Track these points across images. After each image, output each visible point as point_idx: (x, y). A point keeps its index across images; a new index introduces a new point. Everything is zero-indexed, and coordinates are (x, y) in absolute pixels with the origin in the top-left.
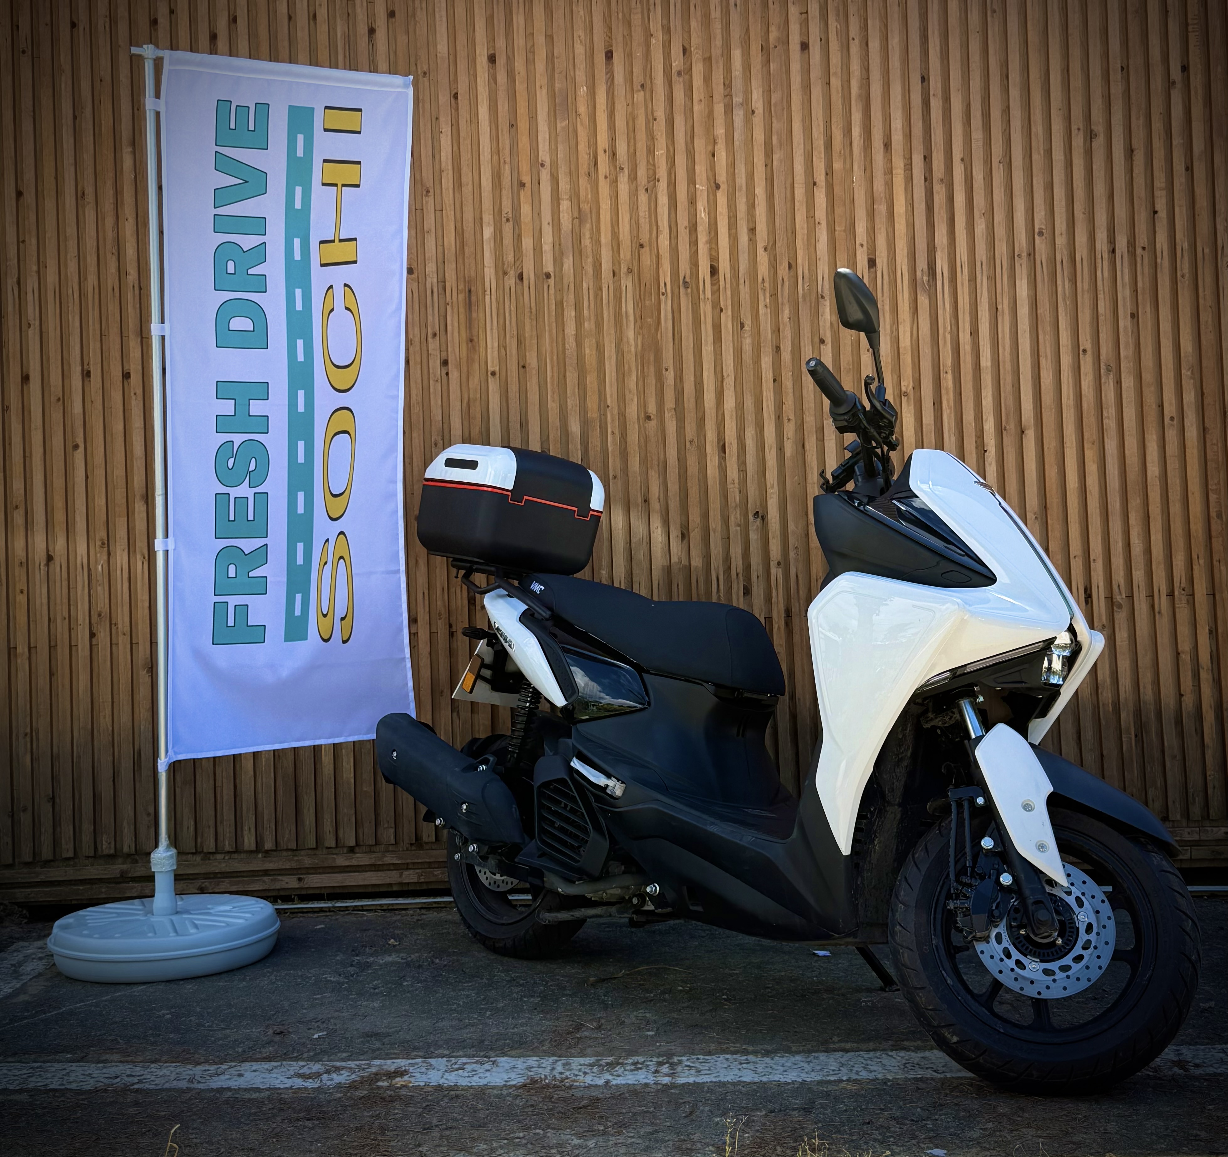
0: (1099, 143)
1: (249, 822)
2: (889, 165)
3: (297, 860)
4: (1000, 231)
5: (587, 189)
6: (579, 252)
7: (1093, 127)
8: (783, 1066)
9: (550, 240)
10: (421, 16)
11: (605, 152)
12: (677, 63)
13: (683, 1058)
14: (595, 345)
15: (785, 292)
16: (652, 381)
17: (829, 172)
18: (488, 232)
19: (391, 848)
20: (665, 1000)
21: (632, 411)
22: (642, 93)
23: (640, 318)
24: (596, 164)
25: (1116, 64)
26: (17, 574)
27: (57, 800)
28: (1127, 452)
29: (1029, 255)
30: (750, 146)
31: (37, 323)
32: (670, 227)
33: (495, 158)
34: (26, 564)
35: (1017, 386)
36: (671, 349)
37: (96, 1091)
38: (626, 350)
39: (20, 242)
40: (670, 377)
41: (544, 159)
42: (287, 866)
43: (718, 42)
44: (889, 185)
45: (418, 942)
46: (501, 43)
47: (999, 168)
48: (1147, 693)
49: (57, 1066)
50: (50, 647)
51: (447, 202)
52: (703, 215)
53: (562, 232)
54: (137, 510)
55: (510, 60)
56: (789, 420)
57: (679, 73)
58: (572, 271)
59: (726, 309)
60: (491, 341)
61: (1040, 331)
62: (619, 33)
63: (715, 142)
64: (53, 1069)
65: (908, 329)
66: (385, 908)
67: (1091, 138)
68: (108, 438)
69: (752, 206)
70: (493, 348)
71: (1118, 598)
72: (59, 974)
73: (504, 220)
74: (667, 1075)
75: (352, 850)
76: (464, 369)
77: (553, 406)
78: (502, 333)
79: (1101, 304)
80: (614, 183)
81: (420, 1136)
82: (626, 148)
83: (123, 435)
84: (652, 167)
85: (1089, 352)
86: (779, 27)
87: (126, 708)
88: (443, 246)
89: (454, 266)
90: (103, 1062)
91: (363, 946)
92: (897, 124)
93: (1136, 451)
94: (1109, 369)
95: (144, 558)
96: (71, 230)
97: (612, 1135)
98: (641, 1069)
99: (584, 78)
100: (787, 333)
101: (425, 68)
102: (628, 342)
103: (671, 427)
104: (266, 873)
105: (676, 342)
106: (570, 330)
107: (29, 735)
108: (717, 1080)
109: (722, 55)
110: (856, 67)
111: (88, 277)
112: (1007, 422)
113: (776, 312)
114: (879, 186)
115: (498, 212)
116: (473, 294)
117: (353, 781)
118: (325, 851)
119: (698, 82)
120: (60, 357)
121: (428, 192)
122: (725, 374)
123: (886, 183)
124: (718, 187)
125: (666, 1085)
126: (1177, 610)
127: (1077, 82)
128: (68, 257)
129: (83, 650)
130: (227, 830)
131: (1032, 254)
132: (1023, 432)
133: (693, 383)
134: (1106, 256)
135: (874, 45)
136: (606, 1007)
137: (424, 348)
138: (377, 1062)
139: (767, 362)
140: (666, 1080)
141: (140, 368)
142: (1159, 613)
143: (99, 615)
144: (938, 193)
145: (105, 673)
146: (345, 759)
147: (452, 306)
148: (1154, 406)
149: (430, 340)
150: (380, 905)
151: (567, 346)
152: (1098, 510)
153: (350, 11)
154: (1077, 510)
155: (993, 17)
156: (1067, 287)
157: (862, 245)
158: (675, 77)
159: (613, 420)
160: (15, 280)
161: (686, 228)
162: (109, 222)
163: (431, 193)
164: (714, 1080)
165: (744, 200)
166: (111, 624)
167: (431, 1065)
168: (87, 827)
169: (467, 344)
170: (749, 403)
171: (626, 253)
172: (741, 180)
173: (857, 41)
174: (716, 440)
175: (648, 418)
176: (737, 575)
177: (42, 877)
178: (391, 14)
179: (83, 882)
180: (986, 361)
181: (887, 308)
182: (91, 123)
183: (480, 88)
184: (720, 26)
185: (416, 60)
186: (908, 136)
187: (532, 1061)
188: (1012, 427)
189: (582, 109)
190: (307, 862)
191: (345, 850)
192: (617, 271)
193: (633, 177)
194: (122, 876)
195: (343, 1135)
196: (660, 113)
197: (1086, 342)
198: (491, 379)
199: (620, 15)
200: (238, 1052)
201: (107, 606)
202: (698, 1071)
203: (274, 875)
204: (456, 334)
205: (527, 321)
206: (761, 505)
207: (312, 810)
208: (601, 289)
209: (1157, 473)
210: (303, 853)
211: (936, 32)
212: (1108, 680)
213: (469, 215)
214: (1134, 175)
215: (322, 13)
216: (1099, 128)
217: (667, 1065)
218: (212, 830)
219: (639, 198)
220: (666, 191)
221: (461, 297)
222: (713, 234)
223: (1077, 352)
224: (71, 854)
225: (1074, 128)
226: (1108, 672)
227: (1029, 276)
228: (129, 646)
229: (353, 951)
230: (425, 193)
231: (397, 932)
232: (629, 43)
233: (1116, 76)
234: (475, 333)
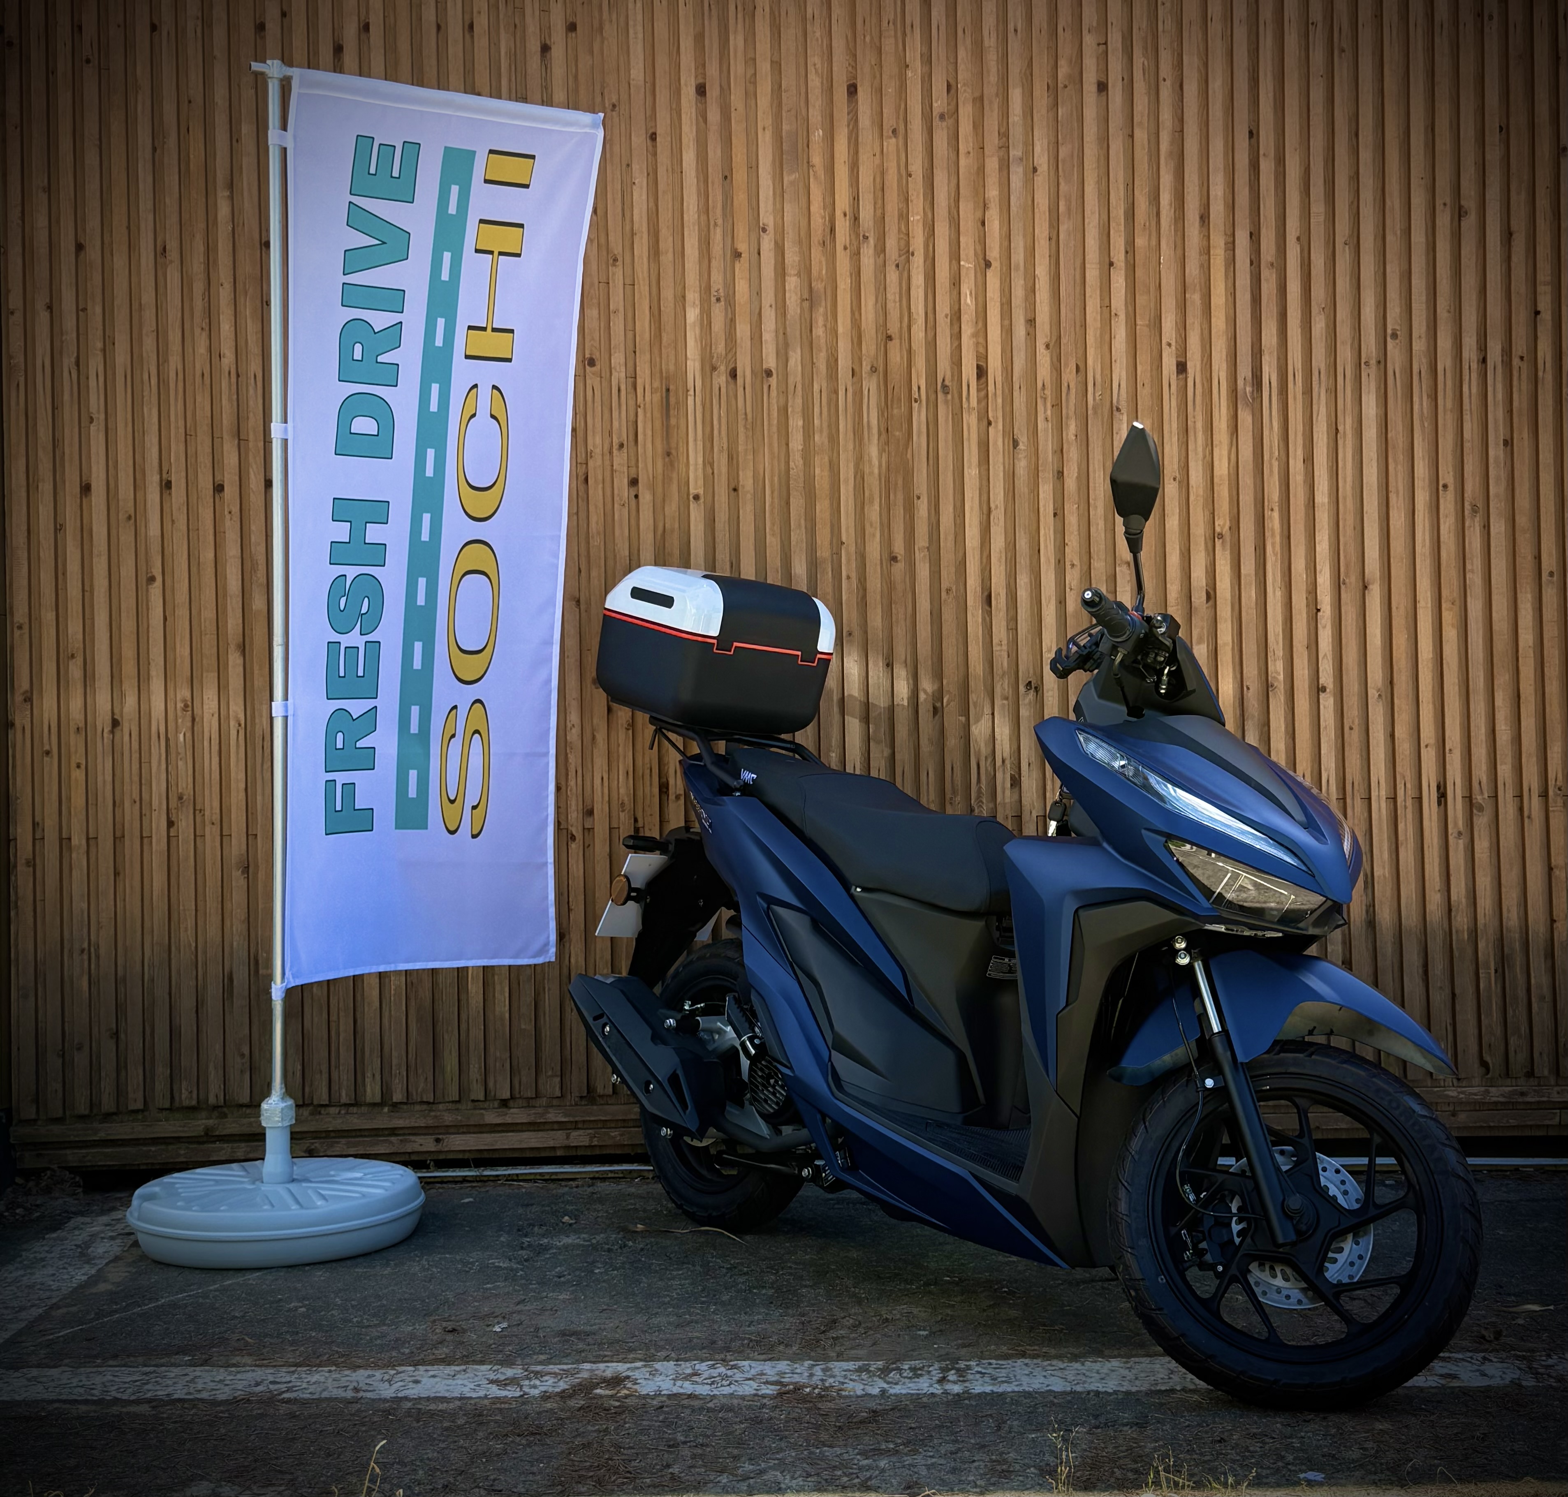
0: (1470, 223)
1: (373, 1065)
2: (1205, 243)
3: (436, 1117)
4: (1344, 331)
5: (820, 262)
6: (810, 345)
7: (1462, 203)
8: (1098, 1373)
9: (772, 326)
10: (610, 30)
11: (845, 215)
12: (940, 104)
13: (972, 1363)
14: (827, 464)
15: (1071, 403)
16: (899, 512)
17: (1130, 248)
18: (692, 315)
19: (555, 1102)
20: (930, 1292)
21: (874, 550)
22: (894, 140)
23: (886, 430)
24: (832, 230)
25: (1493, 122)
26: (72, 743)
27: (122, 1036)
28: (1494, 615)
29: (1379, 362)
30: (1030, 213)
31: (102, 416)
32: (926, 314)
33: (703, 218)
34: (84, 730)
35: (1359, 528)
36: (925, 471)
37: (235, 1401)
38: (867, 470)
39: (81, 310)
40: (922, 509)
41: (766, 221)
42: (422, 1123)
43: (992, 77)
44: (1206, 269)
45: (599, 1220)
46: (713, 70)
47: (1344, 250)
48: (1512, 918)
49: (176, 1371)
50: (115, 838)
51: (640, 275)
52: (969, 301)
53: (788, 317)
54: (230, 663)
55: (725, 91)
56: (1073, 565)
57: (942, 117)
58: (800, 368)
59: (996, 422)
60: (695, 457)
61: (1390, 460)
62: (867, 60)
63: (985, 207)
64: (173, 1375)
65: (1225, 453)
66: (547, 1177)
67: (1460, 216)
68: (194, 569)
69: (1031, 290)
70: (696, 464)
71: (1478, 798)
72: (144, 1257)
73: (713, 299)
74: (955, 1382)
75: (504, 1103)
76: (659, 490)
77: (773, 542)
78: (708, 445)
79: (1467, 426)
80: (856, 255)
81: (666, 1456)
82: (872, 211)
83: (213, 565)
84: (906, 236)
85: (1451, 488)
86: (1071, 61)
87: (214, 920)
88: (634, 330)
89: (648, 356)
90: (234, 1365)
91: (530, 1225)
92: (1218, 190)
93: (1505, 613)
94: (1475, 510)
95: (240, 725)
96: (148, 297)
97: (906, 1455)
98: (921, 1375)
99: (819, 118)
100: (1073, 454)
101: (614, 100)
102: (870, 461)
103: (923, 572)
104: (393, 1132)
105: (931, 462)
106: (796, 443)
107: (86, 952)
108: (1020, 1389)
109: (997, 95)
110: (1166, 116)
111: (170, 358)
112: (1347, 575)
113: (1060, 428)
114: (1193, 269)
115: (706, 289)
116: (671, 394)
117: (507, 1015)
118: (470, 1105)
119: (966, 127)
120: (131, 463)
121: (615, 260)
122: (992, 506)
123: (1202, 266)
124: (988, 265)
125: (958, 1394)
126: (1551, 815)
127: (1444, 145)
128: (144, 332)
129: (159, 844)
130: (344, 1076)
131: (1383, 362)
132: (1365, 587)
133: (952, 516)
134: (1474, 366)
135: (1191, 89)
136: (859, 1302)
137: (607, 463)
138: (587, 1366)
139: (1046, 491)
140: (957, 1389)
141: (237, 478)
142: (1529, 817)
143: (180, 798)
144: (1267, 280)
145: (187, 874)
146: (498, 987)
147: (645, 409)
148: (1530, 558)
149: (615, 452)
150: (540, 1174)
151: (792, 464)
152: (1457, 688)
153: (517, 22)
154: (1431, 687)
155: (1340, 57)
156: (1425, 404)
157: (1169, 345)
158: (936, 122)
159: (849, 560)
160: (73, 360)
161: (946, 316)
162: (198, 287)
163: (620, 263)
164: (1016, 1389)
165: (1022, 282)
166: (195, 810)
167: (656, 1370)
168: (162, 1071)
169: (664, 459)
170: (1023, 544)
171: (869, 347)
172: (1018, 256)
173: (1168, 83)
174: (979, 589)
175: (894, 559)
176: (1003, 761)
177: (102, 1135)
178: (572, 27)
179: (155, 1141)
180: (1322, 497)
181: (1199, 425)
182: (176, 157)
183: (685, 128)
184: (995, 58)
185: (603, 88)
186: (1231, 207)
187: (783, 1365)
188: (1352, 580)
189: (817, 159)
190: (448, 1118)
191: (496, 1104)
192: (857, 369)
193: (881, 249)
194: (206, 1134)
195: (570, 1453)
196: (917, 167)
197: (1447, 476)
198: (693, 505)
199: (868, 39)
200: (403, 1354)
201: (191, 786)
202: (994, 1379)
203: (404, 1134)
204: (649, 445)
205: (741, 429)
206: (1035, 673)
207: (455, 1054)
208: (836, 392)
209: (1531, 643)
210: (441, 1106)
211: (1269, 74)
212: (1464, 900)
213: (668, 294)
214: (1513, 265)
215: (481, 23)
216: (1470, 202)
217: (953, 1372)
218: (325, 1076)
219: (888, 276)
220: (921, 269)
221: (657, 397)
222: (980, 324)
223: (1436, 488)
224: (140, 1105)
225: (1439, 203)
226: (1463, 891)
227: (1378, 389)
228: (219, 838)
229: (519, 1230)
230: (611, 261)
231: (570, 1208)
232: (878, 76)
233: (1493, 138)
234: (673, 445)
